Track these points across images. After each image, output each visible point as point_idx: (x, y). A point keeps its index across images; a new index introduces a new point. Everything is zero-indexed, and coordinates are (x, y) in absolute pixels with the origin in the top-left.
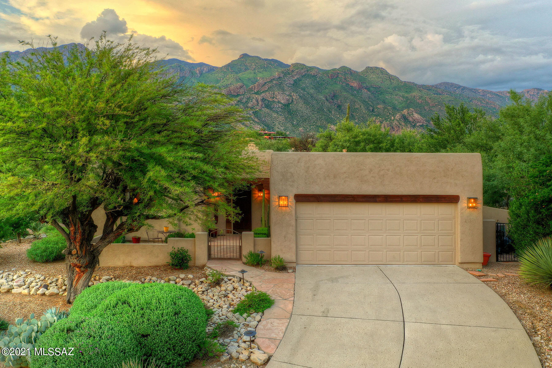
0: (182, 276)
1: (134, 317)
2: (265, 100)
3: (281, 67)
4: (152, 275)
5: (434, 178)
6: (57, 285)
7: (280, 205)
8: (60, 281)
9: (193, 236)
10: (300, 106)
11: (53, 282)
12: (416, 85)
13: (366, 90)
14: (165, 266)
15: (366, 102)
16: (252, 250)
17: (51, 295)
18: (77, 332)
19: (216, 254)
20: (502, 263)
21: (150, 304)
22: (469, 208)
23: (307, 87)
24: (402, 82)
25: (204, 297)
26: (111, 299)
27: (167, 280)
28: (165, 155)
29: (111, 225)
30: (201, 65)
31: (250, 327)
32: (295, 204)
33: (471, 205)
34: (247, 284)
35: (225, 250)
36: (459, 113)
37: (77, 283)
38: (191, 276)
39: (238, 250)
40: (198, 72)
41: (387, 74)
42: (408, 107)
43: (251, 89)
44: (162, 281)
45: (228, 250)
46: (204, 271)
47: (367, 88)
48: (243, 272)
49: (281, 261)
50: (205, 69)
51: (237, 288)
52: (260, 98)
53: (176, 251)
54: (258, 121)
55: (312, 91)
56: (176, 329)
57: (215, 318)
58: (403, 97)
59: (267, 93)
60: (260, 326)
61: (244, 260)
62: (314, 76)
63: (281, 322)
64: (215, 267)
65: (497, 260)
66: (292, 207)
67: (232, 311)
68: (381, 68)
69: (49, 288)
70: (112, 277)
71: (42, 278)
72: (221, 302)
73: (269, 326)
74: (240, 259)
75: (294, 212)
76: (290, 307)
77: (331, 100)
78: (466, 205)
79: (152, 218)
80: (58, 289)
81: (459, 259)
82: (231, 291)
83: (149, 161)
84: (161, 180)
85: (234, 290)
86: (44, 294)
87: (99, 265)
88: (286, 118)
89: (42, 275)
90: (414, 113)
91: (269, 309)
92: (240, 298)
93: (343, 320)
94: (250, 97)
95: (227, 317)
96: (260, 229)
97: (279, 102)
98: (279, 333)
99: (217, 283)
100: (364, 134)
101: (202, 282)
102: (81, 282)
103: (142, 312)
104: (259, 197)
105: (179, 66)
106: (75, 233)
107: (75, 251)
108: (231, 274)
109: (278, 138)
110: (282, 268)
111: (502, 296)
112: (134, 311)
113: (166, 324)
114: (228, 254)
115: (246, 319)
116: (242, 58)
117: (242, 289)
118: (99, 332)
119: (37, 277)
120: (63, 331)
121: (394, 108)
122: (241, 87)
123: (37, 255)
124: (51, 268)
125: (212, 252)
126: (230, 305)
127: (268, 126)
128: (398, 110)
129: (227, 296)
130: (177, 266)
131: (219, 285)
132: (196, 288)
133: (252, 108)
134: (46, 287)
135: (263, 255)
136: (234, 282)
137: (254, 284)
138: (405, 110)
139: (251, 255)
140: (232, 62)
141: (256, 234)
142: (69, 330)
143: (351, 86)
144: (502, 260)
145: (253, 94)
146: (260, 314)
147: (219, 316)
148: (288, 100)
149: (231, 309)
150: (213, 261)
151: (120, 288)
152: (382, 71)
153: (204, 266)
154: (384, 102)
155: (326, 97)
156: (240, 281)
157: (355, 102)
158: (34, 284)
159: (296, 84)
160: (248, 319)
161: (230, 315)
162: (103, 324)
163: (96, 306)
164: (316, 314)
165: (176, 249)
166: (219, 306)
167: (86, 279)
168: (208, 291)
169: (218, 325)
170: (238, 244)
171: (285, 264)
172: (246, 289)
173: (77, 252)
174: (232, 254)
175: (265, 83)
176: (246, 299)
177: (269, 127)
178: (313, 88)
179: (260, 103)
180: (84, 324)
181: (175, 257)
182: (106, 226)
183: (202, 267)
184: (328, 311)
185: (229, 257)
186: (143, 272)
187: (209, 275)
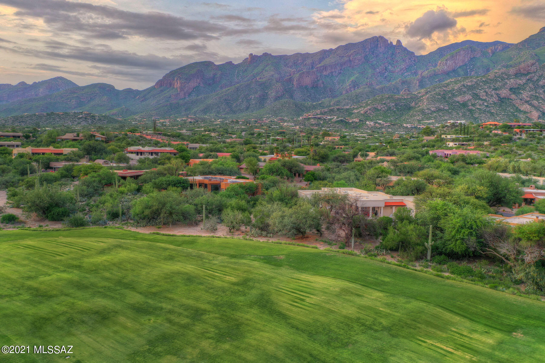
30: (496, 43)
40: (490, 51)
50: (499, 47)
105: (470, 48)
116: (543, 31)
140: (530, 36)
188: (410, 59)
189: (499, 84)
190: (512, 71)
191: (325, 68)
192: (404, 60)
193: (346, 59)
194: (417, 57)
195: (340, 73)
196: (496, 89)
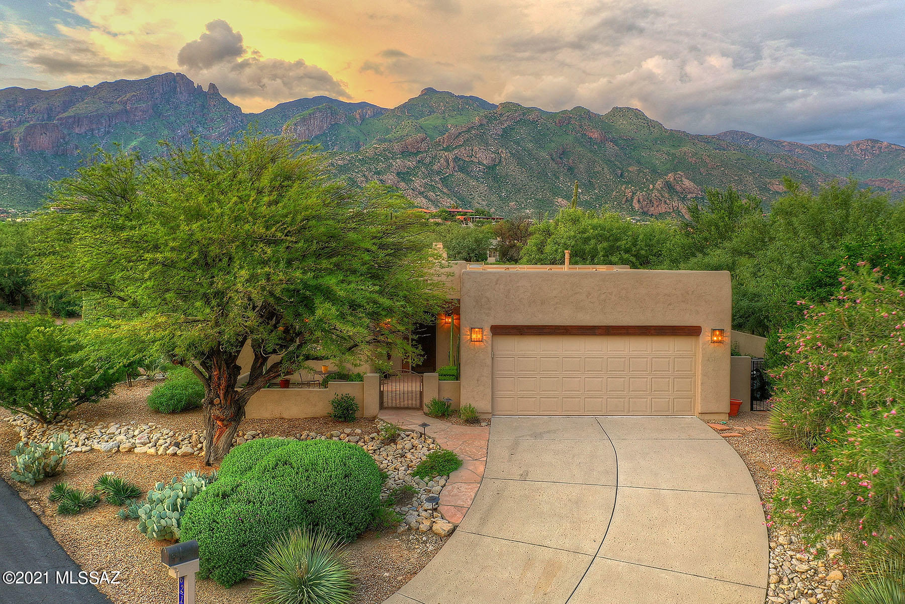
0: (348, 431)
1: (297, 480)
2: (459, 160)
3: (483, 108)
4: (310, 430)
5: (670, 304)
6: (190, 443)
7: (473, 340)
8: (194, 437)
9: (360, 377)
10: (512, 169)
11: (185, 439)
12: (687, 135)
13: (612, 143)
14: (325, 417)
15: (611, 162)
16: (436, 396)
17: (184, 455)
18: (234, 496)
19: (390, 401)
20: (757, 413)
21: (316, 464)
22: (714, 342)
23: (522, 139)
24: (666, 131)
25: (376, 457)
26: (269, 460)
27: (329, 436)
28: (335, 288)
29: (259, 367)
30: (363, 105)
31: (433, 493)
32: (491, 339)
33: (715, 338)
34: (430, 441)
35: (402, 396)
36: (726, 201)
37: (218, 440)
38: (358, 431)
39: (418, 396)
40: (358, 116)
41: (645, 118)
42: (674, 170)
43: (438, 144)
44: (323, 438)
45: (406, 395)
46: (375, 424)
47: (614, 141)
48: (424, 425)
49: (472, 411)
50: (369, 112)
51: (416, 445)
52: (451, 156)
53: (340, 399)
54: (448, 192)
55: (530, 146)
56: (346, 494)
57: (390, 483)
58: (668, 154)
59: (462, 149)
60: (444, 492)
61: (426, 409)
62: (534, 122)
63: (470, 487)
64: (389, 419)
65: (752, 409)
66: (487, 342)
67: (410, 474)
68: (636, 109)
69: (180, 446)
70: (259, 432)
71: (171, 433)
72: (397, 463)
73: (455, 491)
74: (420, 408)
75: (490, 348)
76: (481, 469)
77: (559, 159)
78: (710, 339)
79: (313, 359)
80: (192, 447)
81: (699, 408)
82: (410, 450)
83: (315, 294)
84: (331, 318)
85: (413, 449)
86: (175, 454)
87: (245, 417)
88: (490, 188)
89: (171, 430)
90: (684, 179)
91: (456, 471)
92: (420, 458)
93: (544, 485)
94: (436, 156)
95: (404, 481)
96: (447, 368)
97: (480, 163)
98: (467, 499)
99: (392, 439)
100: (594, 228)
101: (373, 438)
102: (223, 438)
103: (306, 474)
104: (446, 323)
105: (329, 108)
106: (219, 379)
107: (216, 401)
108: (409, 428)
109: (478, 219)
110: (473, 420)
111: (742, 456)
112: (297, 473)
113: (335, 488)
114: (406, 402)
115: (427, 484)
116: (425, 94)
117: (423, 447)
118: (259, 498)
119: (164, 432)
120: (218, 496)
121: (654, 171)
122: (423, 140)
123: (161, 404)
124: (181, 421)
125: (385, 399)
126: (408, 467)
127: (462, 199)
128: (660, 175)
129: (404, 455)
130: (340, 417)
131: (394, 442)
132: (366, 446)
133: (439, 173)
134: (177, 445)
135: (450, 404)
136: (413, 438)
137: (439, 441)
138: (670, 175)
139: (435, 403)
140: (410, 100)
141: (442, 376)
142: (225, 495)
143: (589, 138)
144: (758, 408)
145: (440, 150)
146: (445, 477)
147: (395, 481)
148: (494, 160)
149: (409, 472)
150: (386, 411)
151: (277, 446)
152: (637, 113)
153: (374, 418)
154: (639, 163)
155: (551, 155)
156: (421, 437)
157: (595, 161)
158: (161, 442)
159: (506, 134)
160: (430, 483)
161: (408, 478)
162: (262, 488)
163: (251, 468)
164: (512, 477)
165: (340, 396)
166: (395, 469)
167: (230, 434)
168: (381, 450)
169: (394, 491)
170: (418, 389)
171: (477, 415)
172: (427, 447)
173: (221, 401)
174: (410, 402)
175: (460, 133)
176: (429, 460)
177: (464, 201)
178: (531, 141)
179: (452, 164)
180: (242, 488)
181: (338, 406)
182: (254, 368)
183: (372, 419)
184: (527, 475)
185: (406, 406)
186: (297, 426)
187: (382, 429)
188: (234, 118)
189: (381, 166)
190: (397, 147)
191: (77, 120)
192: (224, 119)
193: (119, 107)
194: (246, 115)
195: (109, 132)
196: (378, 173)
